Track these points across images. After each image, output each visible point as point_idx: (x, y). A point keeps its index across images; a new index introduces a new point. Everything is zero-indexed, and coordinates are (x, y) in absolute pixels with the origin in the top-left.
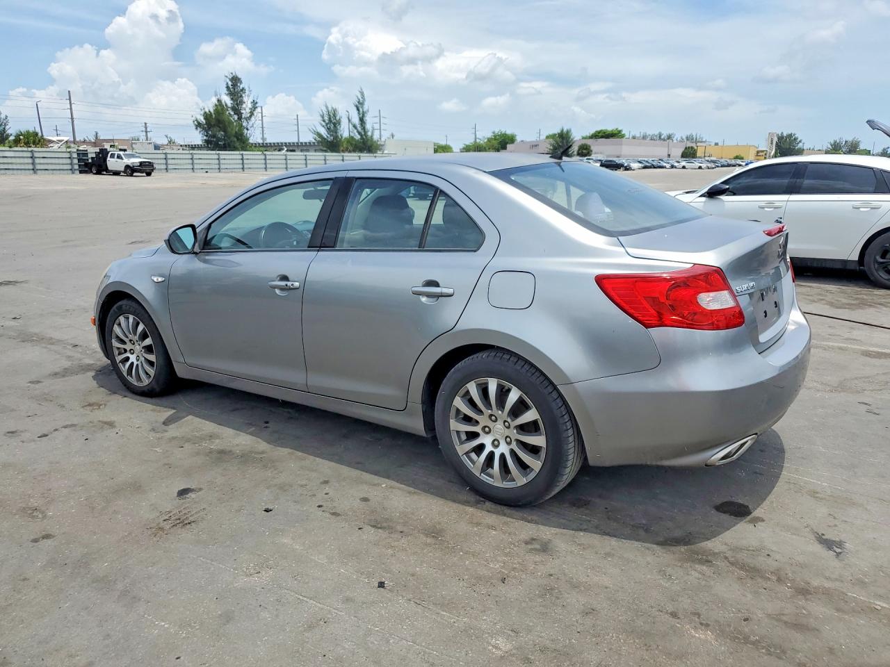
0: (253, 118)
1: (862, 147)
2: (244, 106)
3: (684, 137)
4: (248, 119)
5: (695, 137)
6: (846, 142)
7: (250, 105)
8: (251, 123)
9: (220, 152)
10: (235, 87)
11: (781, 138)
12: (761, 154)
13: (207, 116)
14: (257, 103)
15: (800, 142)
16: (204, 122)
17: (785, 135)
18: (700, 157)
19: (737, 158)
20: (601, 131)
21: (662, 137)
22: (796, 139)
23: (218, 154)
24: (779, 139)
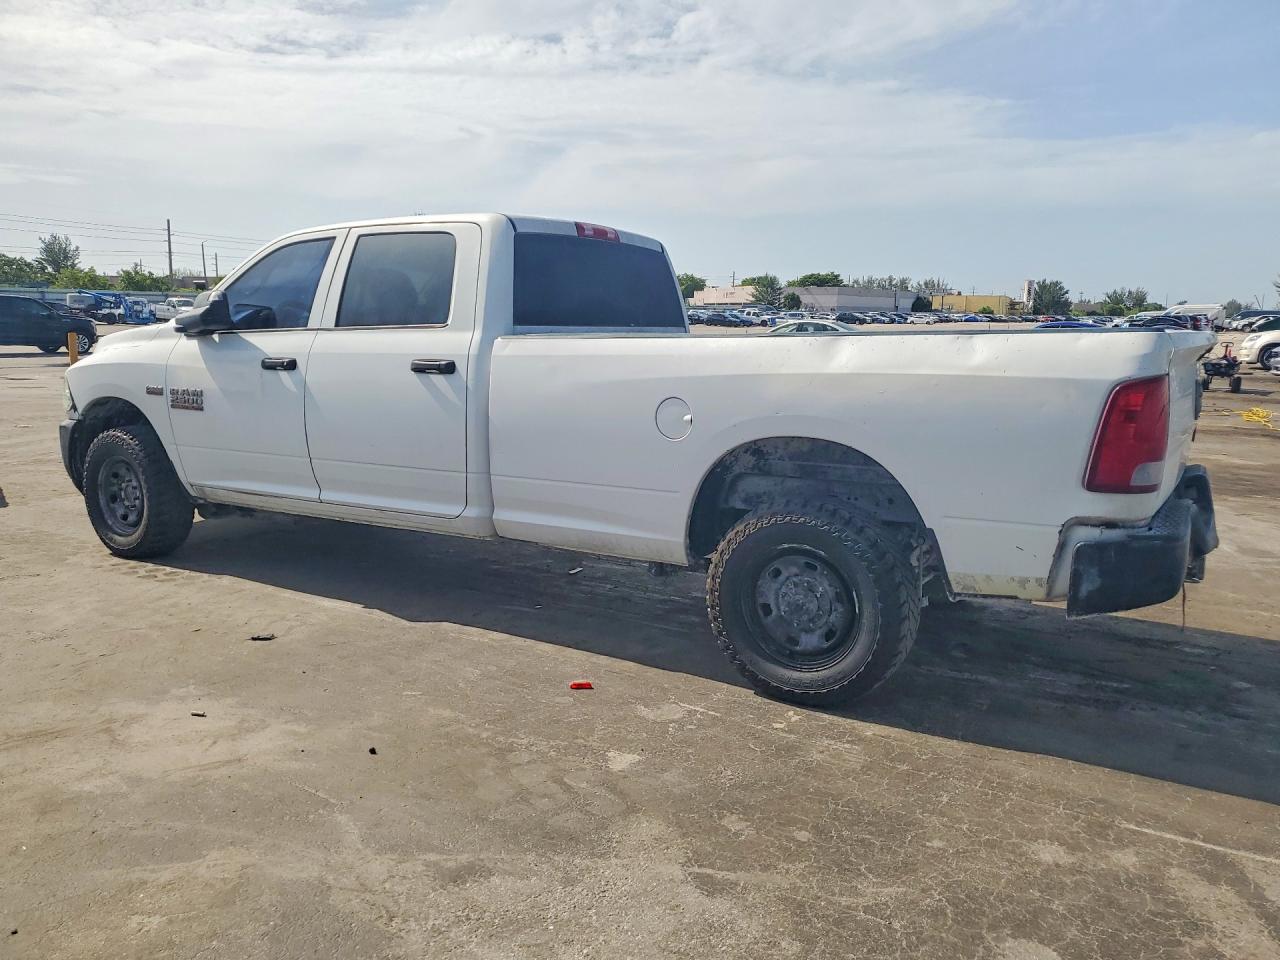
1: (1150, 300)
3: (922, 283)
5: (936, 282)
6: (1130, 293)
11: (1043, 286)
12: (1017, 307)
15: (1067, 293)
17: (1048, 282)
18: (936, 310)
19: (984, 311)
20: (812, 275)
21: (894, 283)
22: (1061, 288)
24: (1040, 287)
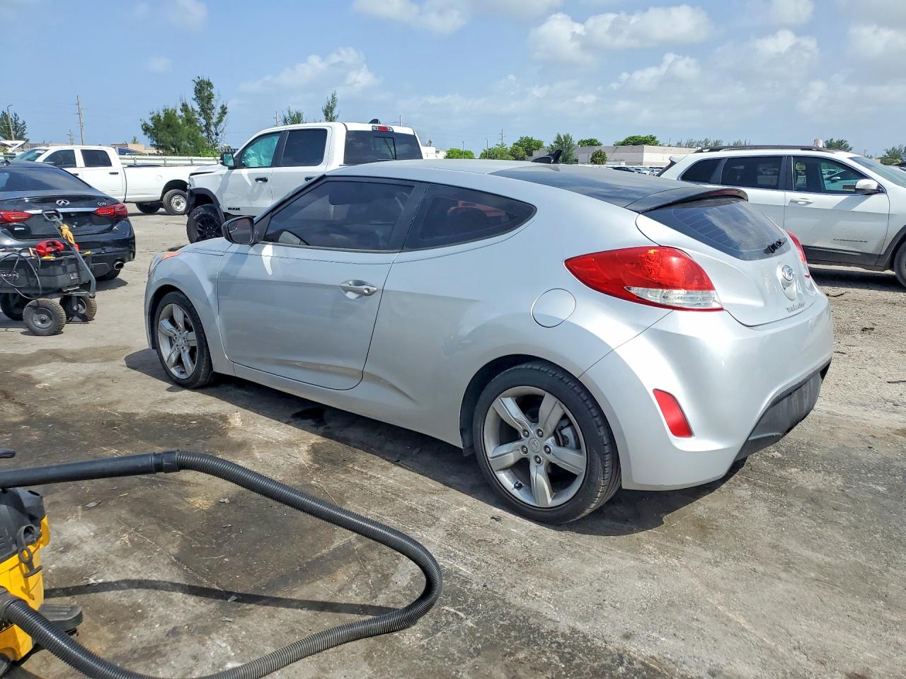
0: (222, 124)
2: (213, 111)
4: (216, 125)
7: (220, 111)
8: (220, 128)
9: (167, 157)
10: (203, 91)
11: (830, 145)
13: (156, 120)
14: (226, 108)
16: (153, 125)
23: (164, 159)
24: (827, 145)
